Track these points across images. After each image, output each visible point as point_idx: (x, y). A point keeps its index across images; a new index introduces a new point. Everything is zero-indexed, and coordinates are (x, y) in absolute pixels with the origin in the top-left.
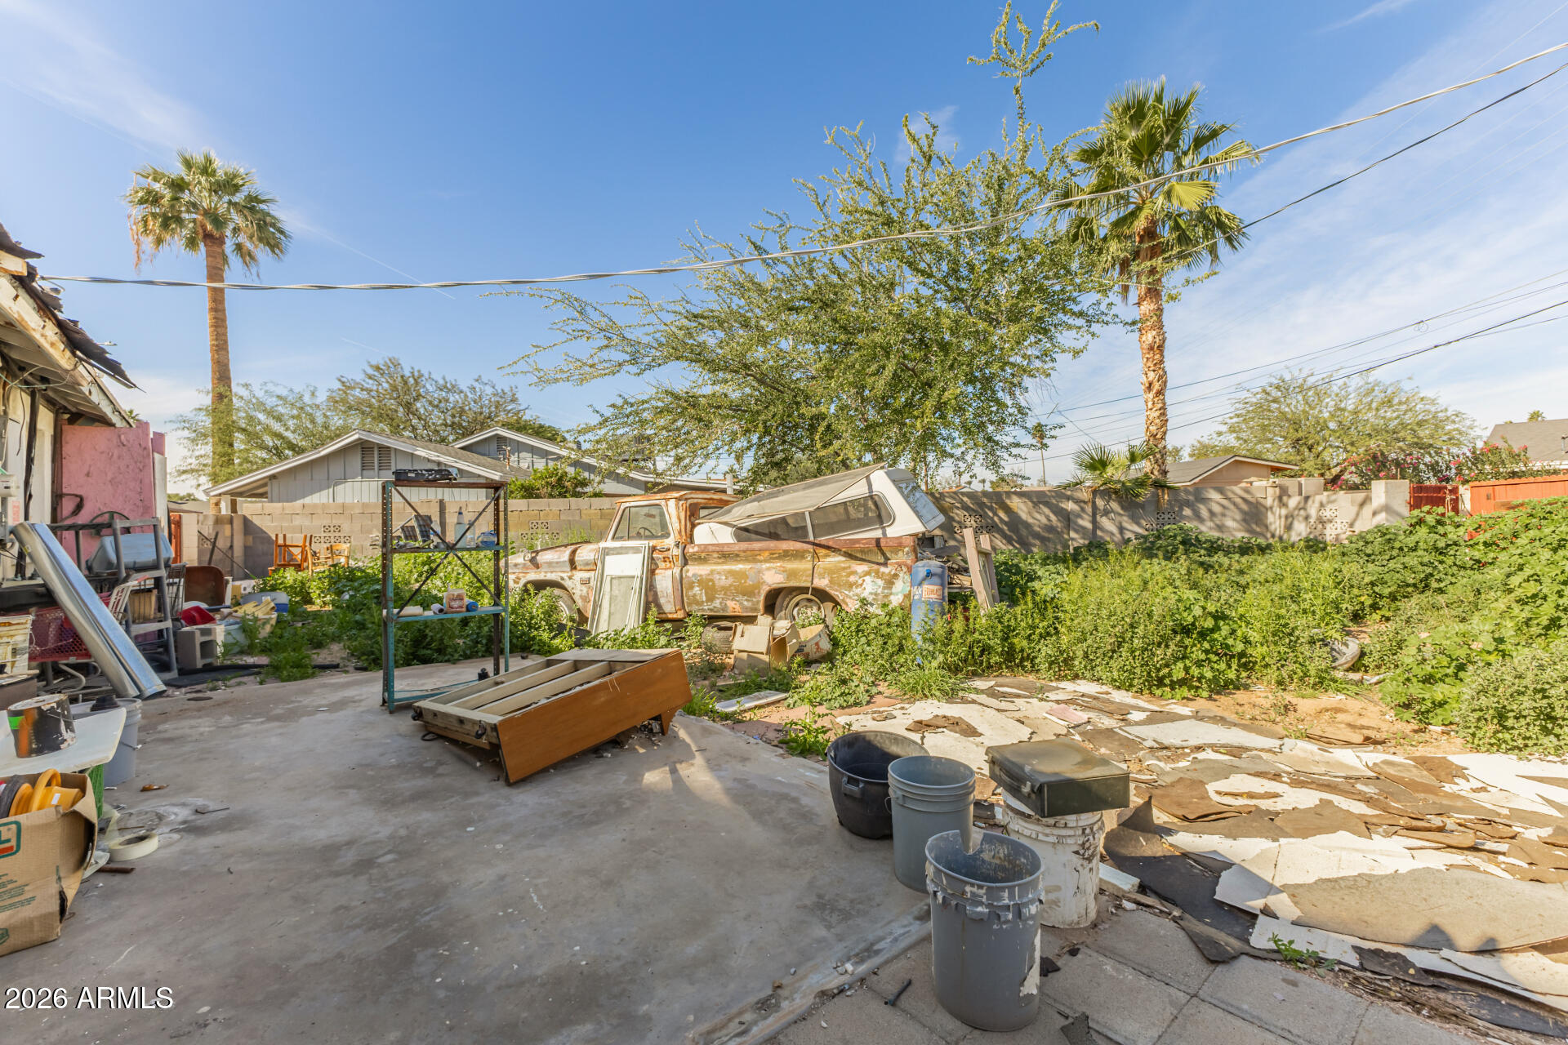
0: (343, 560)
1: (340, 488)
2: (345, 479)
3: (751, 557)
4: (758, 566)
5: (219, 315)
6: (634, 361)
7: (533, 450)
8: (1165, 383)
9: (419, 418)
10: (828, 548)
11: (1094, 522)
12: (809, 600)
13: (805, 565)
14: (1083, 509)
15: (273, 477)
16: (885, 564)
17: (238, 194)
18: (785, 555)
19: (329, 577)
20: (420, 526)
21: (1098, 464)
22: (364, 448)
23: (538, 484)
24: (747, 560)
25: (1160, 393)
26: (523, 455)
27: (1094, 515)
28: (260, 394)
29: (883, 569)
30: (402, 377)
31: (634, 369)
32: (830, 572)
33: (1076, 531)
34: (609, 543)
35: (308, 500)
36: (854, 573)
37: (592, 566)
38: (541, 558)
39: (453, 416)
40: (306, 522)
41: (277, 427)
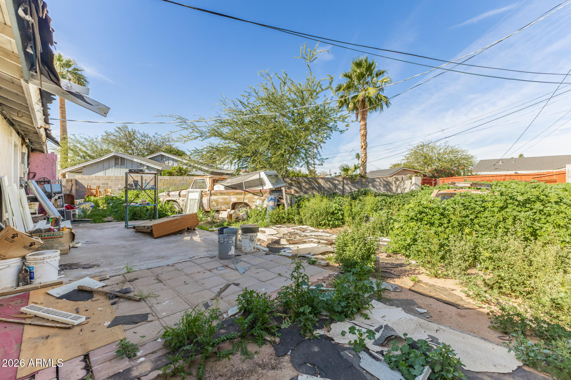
0: (109, 194)
1: (107, 171)
2: (109, 168)
3: (228, 194)
4: (230, 196)
5: (63, 109)
6: (201, 136)
7: (173, 160)
8: (366, 146)
9: (135, 146)
10: (248, 192)
11: (343, 187)
12: (244, 206)
13: (242, 196)
14: (340, 183)
15: (84, 167)
16: (262, 196)
17: (70, 68)
18: (237, 194)
19: (105, 199)
20: (134, 184)
21: (346, 170)
22: (116, 158)
23: (173, 171)
24: (227, 195)
25: (365, 149)
26: (170, 161)
27: (343, 185)
28: (78, 138)
29: (262, 198)
30: (129, 131)
31: (201, 139)
32: (249, 198)
33: (338, 190)
34: (190, 190)
35: (96, 175)
36: (255, 199)
37: (185, 196)
38: (171, 193)
39: (147, 146)
40: (97, 182)
41: (84, 149)
